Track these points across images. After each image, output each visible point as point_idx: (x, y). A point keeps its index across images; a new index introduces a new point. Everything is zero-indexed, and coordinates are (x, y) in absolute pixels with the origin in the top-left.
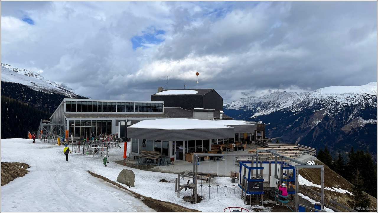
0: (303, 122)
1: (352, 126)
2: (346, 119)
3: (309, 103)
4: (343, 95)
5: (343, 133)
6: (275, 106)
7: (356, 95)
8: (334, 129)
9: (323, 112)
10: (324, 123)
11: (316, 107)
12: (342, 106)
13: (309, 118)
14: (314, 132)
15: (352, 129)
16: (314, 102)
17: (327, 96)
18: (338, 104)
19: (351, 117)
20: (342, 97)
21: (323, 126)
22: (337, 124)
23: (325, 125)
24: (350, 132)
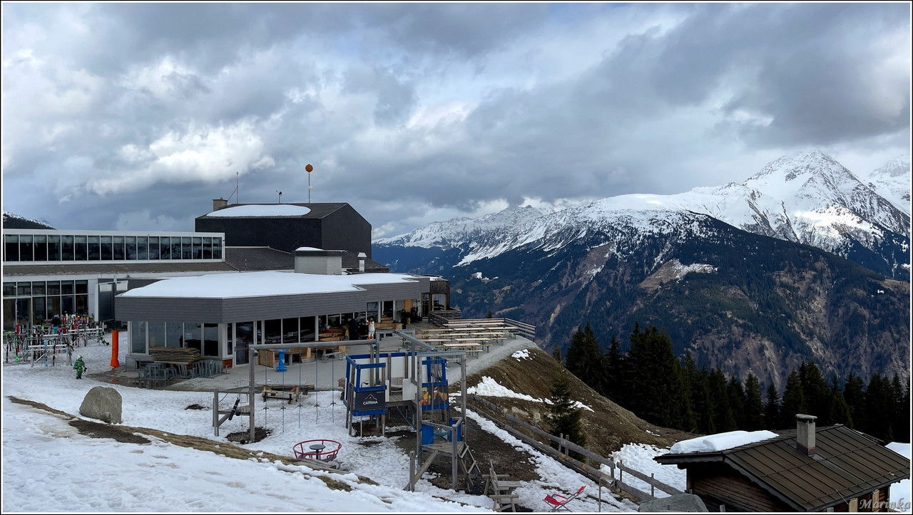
0: (566, 273)
1: (661, 278)
2: (650, 264)
3: (578, 232)
4: (644, 213)
5: (643, 293)
6: (509, 238)
7: (668, 214)
8: (626, 286)
9: (605, 249)
10: (608, 274)
11: (592, 239)
12: (641, 237)
13: (578, 263)
14: (588, 293)
15: (661, 284)
16: (589, 229)
17: (613, 215)
18: (634, 232)
19: (658, 259)
20: (643, 217)
21: (606, 279)
22: (631, 275)
23: (609, 278)
24: (657, 291)
